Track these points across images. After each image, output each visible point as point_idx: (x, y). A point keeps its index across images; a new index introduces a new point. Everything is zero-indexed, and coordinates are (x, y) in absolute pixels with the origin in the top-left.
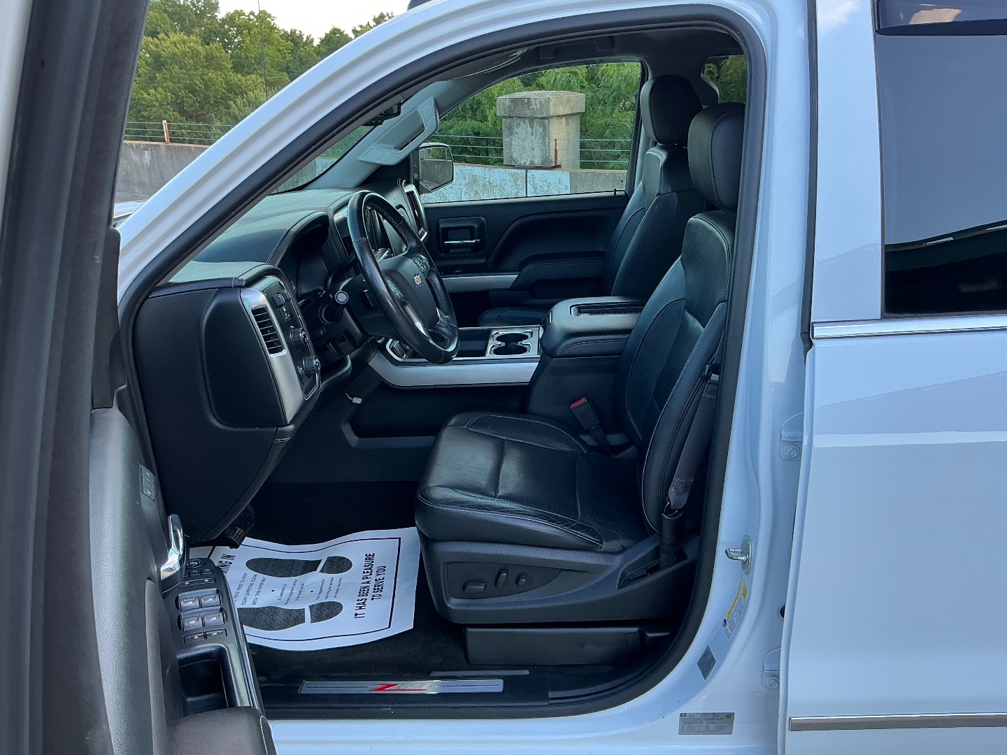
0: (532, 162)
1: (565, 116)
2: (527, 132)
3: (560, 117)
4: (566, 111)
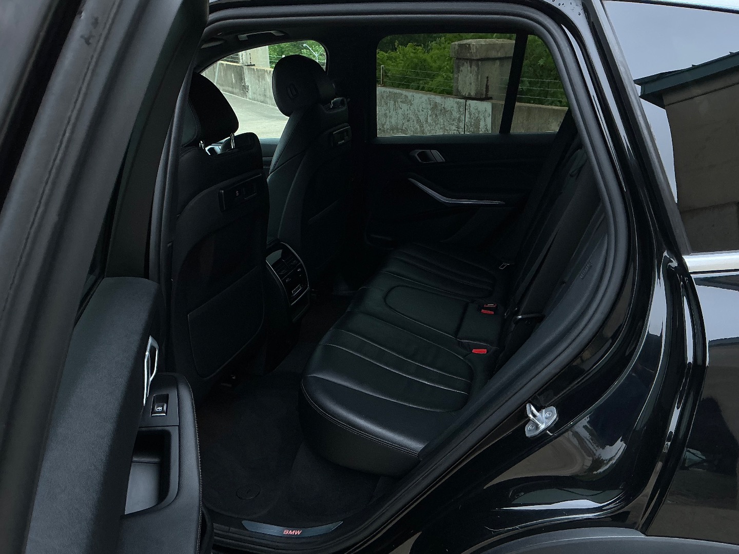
0: (469, 94)
3: (494, 59)
4: (499, 55)
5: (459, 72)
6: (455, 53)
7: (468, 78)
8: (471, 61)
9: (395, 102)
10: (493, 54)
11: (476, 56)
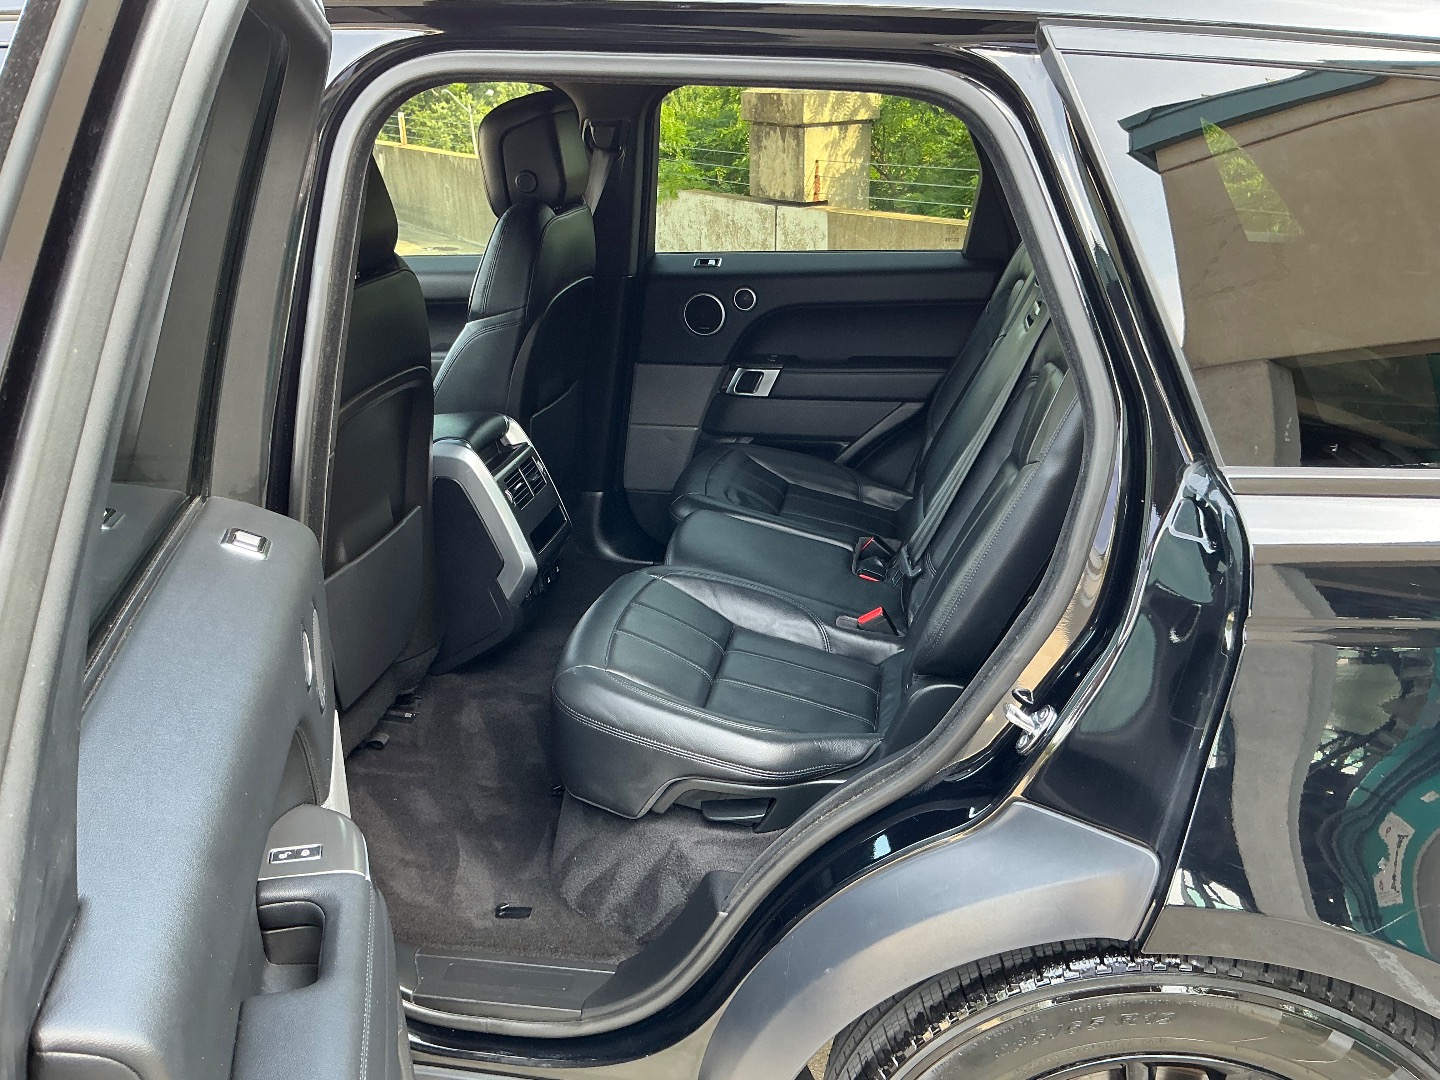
0: (783, 194)
1: (836, 123)
3: (828, 126)
4: (840, 117)
5: (759, 148)
6: (751, 111)
7: (778, 161)
10: (827, 116)
11: (794, 118)
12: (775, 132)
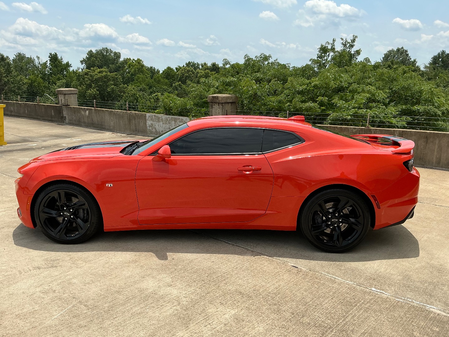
1: (230, 103)
2: (217, 107)
3: (228, 103)
4: (231, 101)
5: (212, 108)
6: (210, 100)
7: (217, 110)
8: (219, 103)
9: (175, 122)
10: (229, 101)
11: (222, 101)
12: (217, 104)
